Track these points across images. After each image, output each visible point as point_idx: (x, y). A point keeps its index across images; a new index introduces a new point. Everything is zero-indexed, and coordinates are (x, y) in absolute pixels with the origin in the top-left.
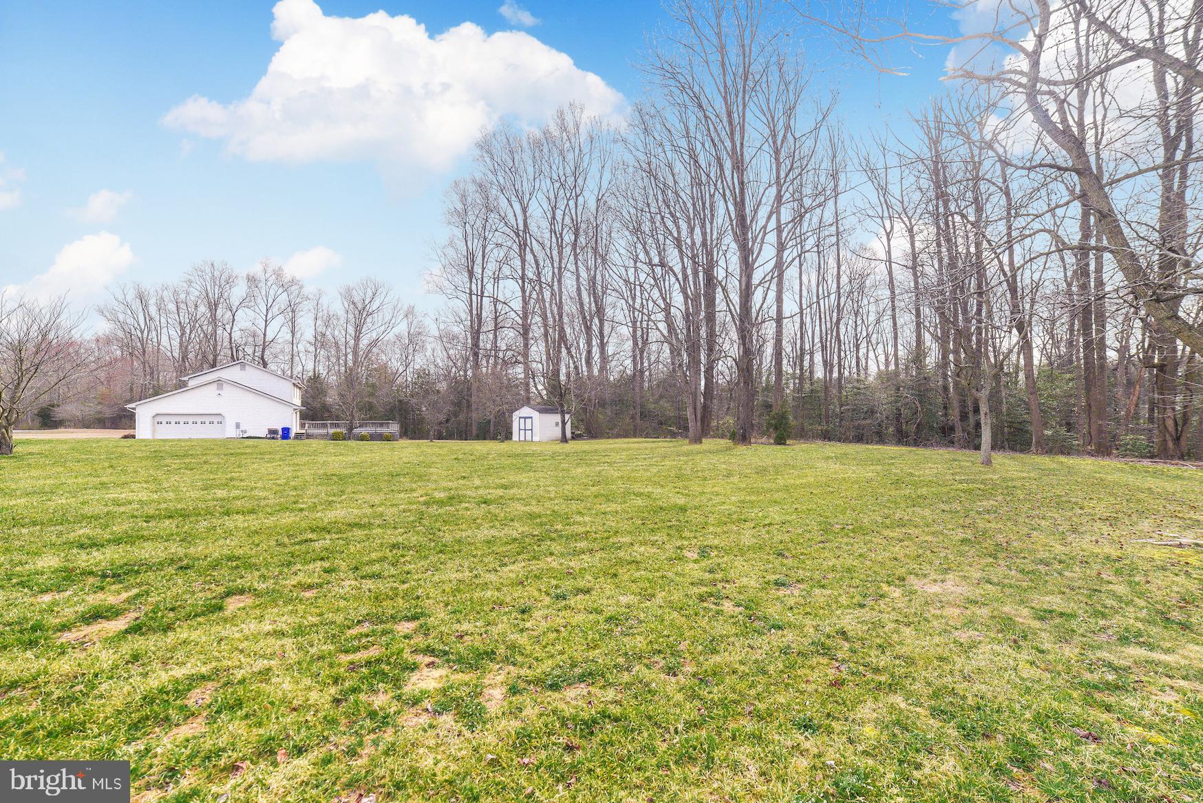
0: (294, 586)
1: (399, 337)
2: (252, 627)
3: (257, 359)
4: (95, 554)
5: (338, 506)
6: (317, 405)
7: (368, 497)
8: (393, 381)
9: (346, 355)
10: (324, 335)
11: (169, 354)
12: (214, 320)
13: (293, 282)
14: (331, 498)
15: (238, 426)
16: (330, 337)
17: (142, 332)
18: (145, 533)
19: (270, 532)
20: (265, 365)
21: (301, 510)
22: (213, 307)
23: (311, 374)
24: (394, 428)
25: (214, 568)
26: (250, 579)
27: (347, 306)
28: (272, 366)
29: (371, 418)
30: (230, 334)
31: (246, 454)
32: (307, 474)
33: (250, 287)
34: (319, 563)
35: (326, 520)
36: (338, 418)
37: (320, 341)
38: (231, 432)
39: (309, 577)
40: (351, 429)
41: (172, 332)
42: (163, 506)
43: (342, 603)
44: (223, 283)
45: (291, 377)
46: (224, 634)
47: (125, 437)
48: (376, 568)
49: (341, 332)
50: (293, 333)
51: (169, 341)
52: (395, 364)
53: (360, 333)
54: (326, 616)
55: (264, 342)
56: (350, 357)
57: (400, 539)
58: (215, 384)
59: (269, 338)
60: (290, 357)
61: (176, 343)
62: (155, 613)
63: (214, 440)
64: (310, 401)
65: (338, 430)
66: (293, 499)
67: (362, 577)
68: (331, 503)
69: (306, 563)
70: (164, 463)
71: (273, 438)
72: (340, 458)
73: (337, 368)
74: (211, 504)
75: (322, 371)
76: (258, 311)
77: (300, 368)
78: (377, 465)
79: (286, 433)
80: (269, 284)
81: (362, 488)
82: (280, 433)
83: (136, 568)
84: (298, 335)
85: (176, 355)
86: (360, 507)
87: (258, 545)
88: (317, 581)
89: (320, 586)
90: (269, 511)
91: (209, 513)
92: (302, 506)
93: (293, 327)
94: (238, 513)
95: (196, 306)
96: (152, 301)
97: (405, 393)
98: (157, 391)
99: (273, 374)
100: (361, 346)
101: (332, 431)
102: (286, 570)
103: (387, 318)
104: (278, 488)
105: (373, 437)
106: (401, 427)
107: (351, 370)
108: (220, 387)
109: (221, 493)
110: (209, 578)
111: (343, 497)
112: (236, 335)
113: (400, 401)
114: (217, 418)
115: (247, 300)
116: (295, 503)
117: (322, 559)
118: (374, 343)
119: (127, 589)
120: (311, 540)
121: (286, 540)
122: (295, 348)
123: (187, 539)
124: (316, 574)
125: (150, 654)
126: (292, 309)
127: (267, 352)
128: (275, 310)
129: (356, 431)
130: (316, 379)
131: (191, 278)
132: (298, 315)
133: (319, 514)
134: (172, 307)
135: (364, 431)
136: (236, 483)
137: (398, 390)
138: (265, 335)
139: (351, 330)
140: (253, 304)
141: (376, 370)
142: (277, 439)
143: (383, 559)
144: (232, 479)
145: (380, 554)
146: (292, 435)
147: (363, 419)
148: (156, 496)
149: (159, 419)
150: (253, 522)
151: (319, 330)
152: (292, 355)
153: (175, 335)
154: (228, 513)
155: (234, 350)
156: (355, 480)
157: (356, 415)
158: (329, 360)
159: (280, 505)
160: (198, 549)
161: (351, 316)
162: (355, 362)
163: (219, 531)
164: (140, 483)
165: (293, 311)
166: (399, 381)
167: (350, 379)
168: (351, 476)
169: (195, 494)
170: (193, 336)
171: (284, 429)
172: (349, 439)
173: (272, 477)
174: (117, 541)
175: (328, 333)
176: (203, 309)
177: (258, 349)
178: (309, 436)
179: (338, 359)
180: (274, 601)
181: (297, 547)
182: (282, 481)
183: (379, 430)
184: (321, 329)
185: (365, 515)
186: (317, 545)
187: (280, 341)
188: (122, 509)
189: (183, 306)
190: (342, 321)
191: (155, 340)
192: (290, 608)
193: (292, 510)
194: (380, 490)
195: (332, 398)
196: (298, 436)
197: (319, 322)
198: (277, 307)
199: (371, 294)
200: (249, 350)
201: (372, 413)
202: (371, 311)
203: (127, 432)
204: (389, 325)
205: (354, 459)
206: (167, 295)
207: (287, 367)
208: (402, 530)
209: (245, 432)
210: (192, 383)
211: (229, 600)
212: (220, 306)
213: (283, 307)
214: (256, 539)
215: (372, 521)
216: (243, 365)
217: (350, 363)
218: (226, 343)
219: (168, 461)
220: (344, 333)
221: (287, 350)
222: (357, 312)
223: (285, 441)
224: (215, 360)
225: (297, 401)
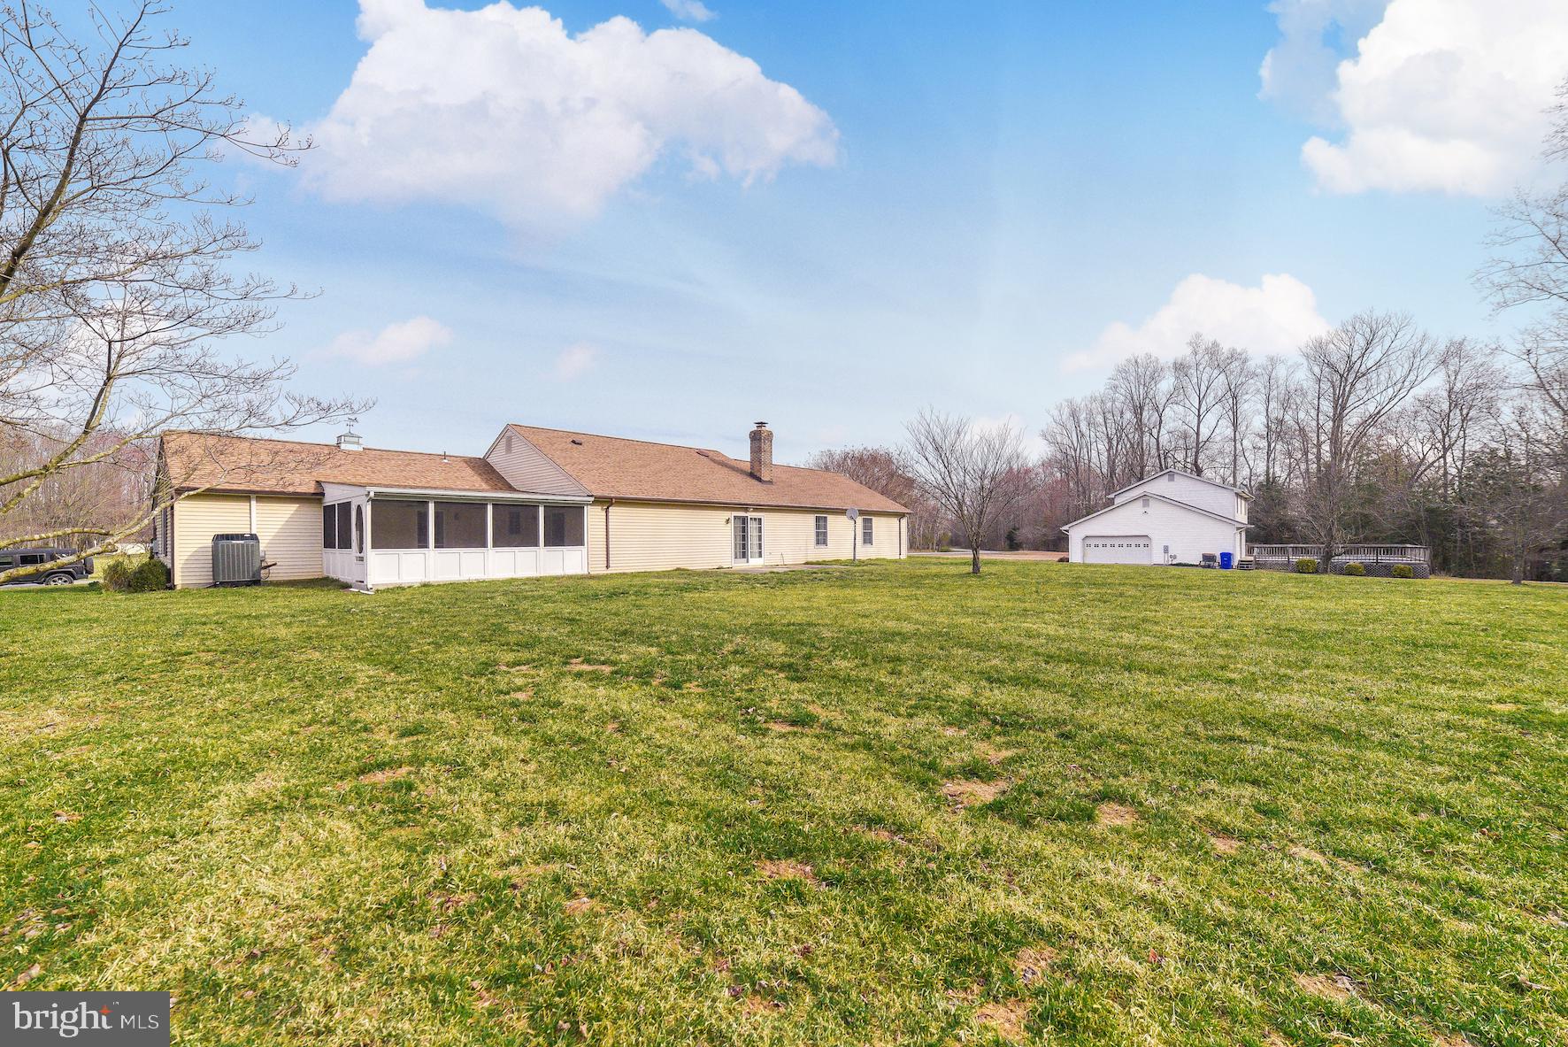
0: (1200, 820)
1: (1426, 403)
2: (1121, 873)
3: (1189, 466)
4: (996, 692)
5: (1296, 687)
6: (1272, 521)
7: (1357, 680)
8: (1415, 477)
9: (1319, 446)
10: (1281, 422)
11: (1099, 471)
12: (1140, 426)
13: (1233, 356)
14: (1282, 671)
15: (1166, 550)
16: (1291, 423)
17: (1075, 450)
18: (1041, 676)
19: (1178, 709)
20: (1199, 471)
21: (1231, 682)
22: (1138, 410)
23: (1262, 478)
24: (1418, 556)
25: (1098, 746)
26: (1135, 783)
27: (1317, 370)
28: (1208, 473)
29: (1366, 540)
30: (1157, 440)
31: (1169, 586)
32: (1246, 624)
33: (1177, 378)
34: (1248, 790)
35: (1270, 710)
36: (1305, 540)
37: (1276, 430)
38: (1159, 558)
39: (1228, 812)
40: (1328, 556)
41: (1100, 447)
42: (1065, 645)
43: (1287, 899)
44: (1148, 380)
45: (1234, 485)
46: (1083, 865)
47: (1061, 560)
48: (1373, 842)
49: (1311, 414)
50: (1235, 425)
51: (1097, 456)
52: (1418, 447)
53: (1343, 408)
54: (1248, 913)
55: (1198, 443)
56: (1326, 447)
57: (1441, 791)
58: (1141, 501)
59: (1203, 438)
60: (1232, 458)
61: (1104, 458)
62: (1021, 793)
63: (1138, 566)
64: (1260, 516)
65: (1306, 558)
66: (1219, 661)
67: (1338, 853)
68: (1283, 679)
69: (1229, 782)
70: (1082, 591)
71: (1209, 567)
72: (1307, 602)
73: (1303, 466)
74: (1115, 650)
75: (1280, 473)
76: (1188, 405)
77: (1246, 472)
78: (1377, 620)
79: (1226, 560)
80: (1201, 368)
81: (1345, 661)
82: (1219, 559)
83: (1022, 720)
84: (1242, 428)
85: (1105, 471)
86: (1337, 697)
87: (1158, 727)
88: (1239, 824)
89: (1245, 837)
90: (1183, 675)
91: (1109, 663)
92: (1233, 676)
93: (1235, 414)
94: (1142, 670)
95: (1122, 413)
96: (1083, 417)
97: (1445, 496)
98: (1090, 511)
99: (1210, 483)
100: (1346, 428)
101: (1294, 559)
102: (1191, 783)
103: (1399, 373)
104: (1201, 641)
105: (1369, 571)
106: (1434, 556)
107: (1328, 466)
108: (1146, 504)
109: (1128, 638)
110: (1087, 761)
111: (1306, 672)
112: (1164, 439)
113: (1431, 511)
114: (1143, 540)
115: (1175, 394)
116: (1222, 668)
117: (1255, 782)
118: (1373, 419)
119: (1008, 745)
120: (1241, 740)
121: (1200, 729)
122: (1238, 445)
123: (1079, 695)
124: (1241, 810)
125: (999, 854)
126: (1234, 395)
127: (1202, 456)
128: (1210, 399)
129: (1335, 560)
130: (1270, 484)
131: (1116, 382)
132: (1240, 400)
133: (1259, 695)
134: (1100, 419)
135: (1353, 560)
136: (1148, 626)
137: (1426, 493)
138: (1198, 434)
139: (1327, 407)
140: (1182, 397)
141: (1375, 462)
142: (1213, 568)
143: (1393, 826)
144: (1145, 620)
145: (1383, 812)
146: (1235, 563)
147: (1352, 542)
148: (1062, 632)
149: (1088, 541)
150: (1158, 688)
151: (1273, 416)
152: (1235, 456)
153: (1103, 447)
154: (1129, 669)
155: (1162, 456)
156: (1331, 643)
157: (1337, 534)
158: (1290, 457)
159: (1199, 667)
160: (1085, 714)
161: (1326, 386)
162: (1335, 452)
163: (1115, 693)
164: (1053, 613)
165: (1235, 397)
166: (1430, 473)
167: (1327, 478)
168: (1326, 635)
169: (1099, 634)
170: (1120, 447)
171: (1223, 555)
172: (1325, 571)
173: (1195, 623)
174: (1016, 681)
175: (1287, 418)
176: (1128, 415)
177: (1191, 453)
178: (1259, 565)
179: (1306, 453)
180: (1163, 834)
181: (1215, 746)
182: (1208, 631)
183: (1385, 559)
184: (1276, 412)
185: (1351, 716)
186: (1249, 751)
187: (1218, 438)
188: (1031, 642)
189: (1109, 416)
190: (1312, 395)
191: (1086, 457)
192: (1187, 863)
193: (1217, 680)
194: (1384, 671)
195: (1295, 511)
196: (1243, 565)
197: (1273, 405)
198: (1212, 395)
199: (1363, 343)
200: (1180, 456)
201: (1366, 531)
202: (1363, 369)
203: (1062, 555)
204: (1403, 385)
205: (1331, 605)
206: (1096, 407)
207: (1228, 472)
208: (1444, 771)
209: (1175, 557)
210: (1118, 501)
211: (1105, 807)
212: (1146, 408)
213: (1220, 394)
214: (1158, 716)
215: (1365, 730)
216: (1171, 475)
217: (1326, 456)
218: (1154, 451)
219: (1085, 590)
220: (1313, 413)
221: (1228, 450)
222: (1336, 377)
223: (1224, 572)
224: (1142, 474)
225: (1242, 517)
